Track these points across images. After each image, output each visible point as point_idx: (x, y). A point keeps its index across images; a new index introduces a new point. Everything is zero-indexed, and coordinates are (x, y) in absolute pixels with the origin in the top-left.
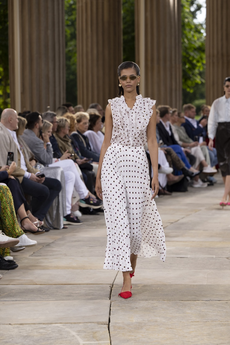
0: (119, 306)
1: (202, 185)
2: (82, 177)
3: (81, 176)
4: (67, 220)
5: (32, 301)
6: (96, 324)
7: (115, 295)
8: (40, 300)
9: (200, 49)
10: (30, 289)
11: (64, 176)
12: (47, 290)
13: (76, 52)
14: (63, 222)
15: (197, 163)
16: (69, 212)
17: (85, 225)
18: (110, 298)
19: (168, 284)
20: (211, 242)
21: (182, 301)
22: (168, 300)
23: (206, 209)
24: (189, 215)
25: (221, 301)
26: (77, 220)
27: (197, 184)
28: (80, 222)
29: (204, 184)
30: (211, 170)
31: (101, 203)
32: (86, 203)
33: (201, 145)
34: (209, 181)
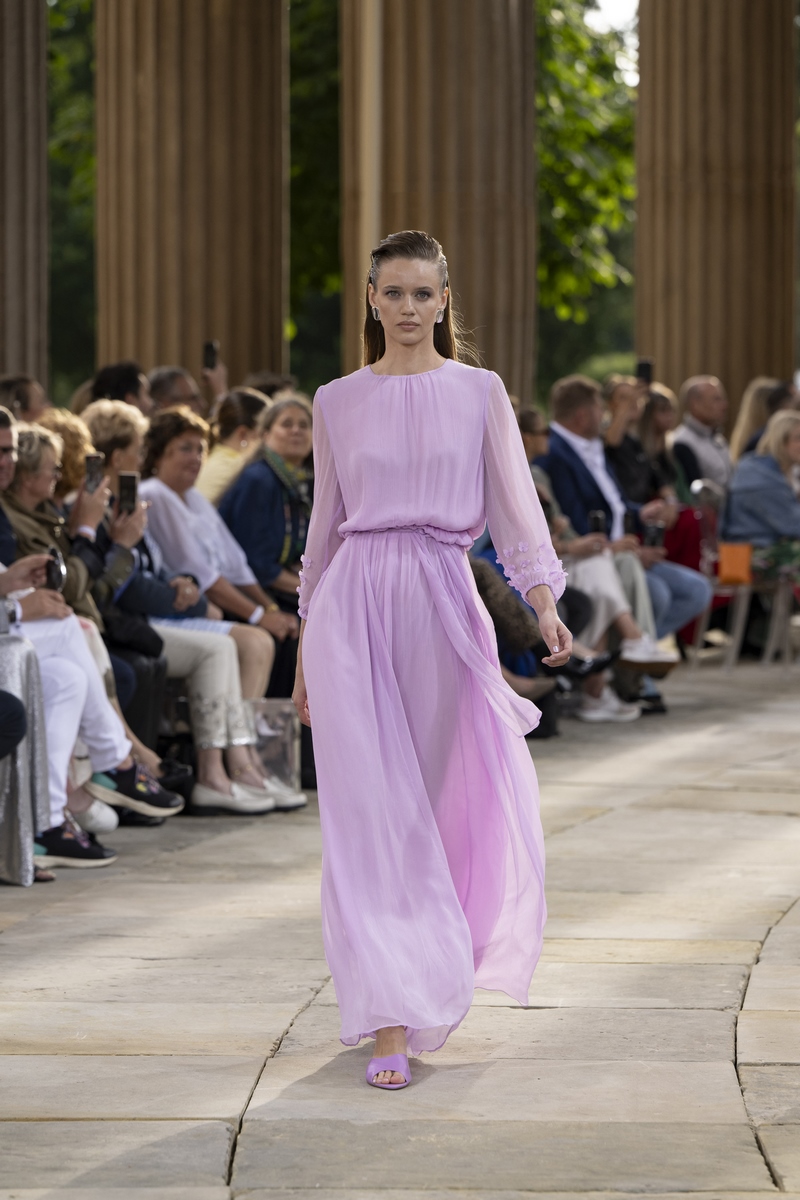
1: (620, 712)
2: (111, 676)
3: (106, 678)
4: (50, 852)
7: (248, 1167)
9: (615, 141)
11: (38, 676)
14: (33, 858)
15: (600, 625)
16: (57, 820)
17: (126, 870)
18: (227, 1177)
19: (474, 1119)
20: (655, 940)
21: (530, 1190)
22: (470, 1189)
23: (634, 805)
24: (563, 829)
25: (691, 1194)
26: (91, 847)
27: (595, 708)
28: (106, 854)
29: (627, 707)
30: (655, 653)
31: (174, 798)
32: (120, 789)
33: (615, 551)
34: (648, 698)
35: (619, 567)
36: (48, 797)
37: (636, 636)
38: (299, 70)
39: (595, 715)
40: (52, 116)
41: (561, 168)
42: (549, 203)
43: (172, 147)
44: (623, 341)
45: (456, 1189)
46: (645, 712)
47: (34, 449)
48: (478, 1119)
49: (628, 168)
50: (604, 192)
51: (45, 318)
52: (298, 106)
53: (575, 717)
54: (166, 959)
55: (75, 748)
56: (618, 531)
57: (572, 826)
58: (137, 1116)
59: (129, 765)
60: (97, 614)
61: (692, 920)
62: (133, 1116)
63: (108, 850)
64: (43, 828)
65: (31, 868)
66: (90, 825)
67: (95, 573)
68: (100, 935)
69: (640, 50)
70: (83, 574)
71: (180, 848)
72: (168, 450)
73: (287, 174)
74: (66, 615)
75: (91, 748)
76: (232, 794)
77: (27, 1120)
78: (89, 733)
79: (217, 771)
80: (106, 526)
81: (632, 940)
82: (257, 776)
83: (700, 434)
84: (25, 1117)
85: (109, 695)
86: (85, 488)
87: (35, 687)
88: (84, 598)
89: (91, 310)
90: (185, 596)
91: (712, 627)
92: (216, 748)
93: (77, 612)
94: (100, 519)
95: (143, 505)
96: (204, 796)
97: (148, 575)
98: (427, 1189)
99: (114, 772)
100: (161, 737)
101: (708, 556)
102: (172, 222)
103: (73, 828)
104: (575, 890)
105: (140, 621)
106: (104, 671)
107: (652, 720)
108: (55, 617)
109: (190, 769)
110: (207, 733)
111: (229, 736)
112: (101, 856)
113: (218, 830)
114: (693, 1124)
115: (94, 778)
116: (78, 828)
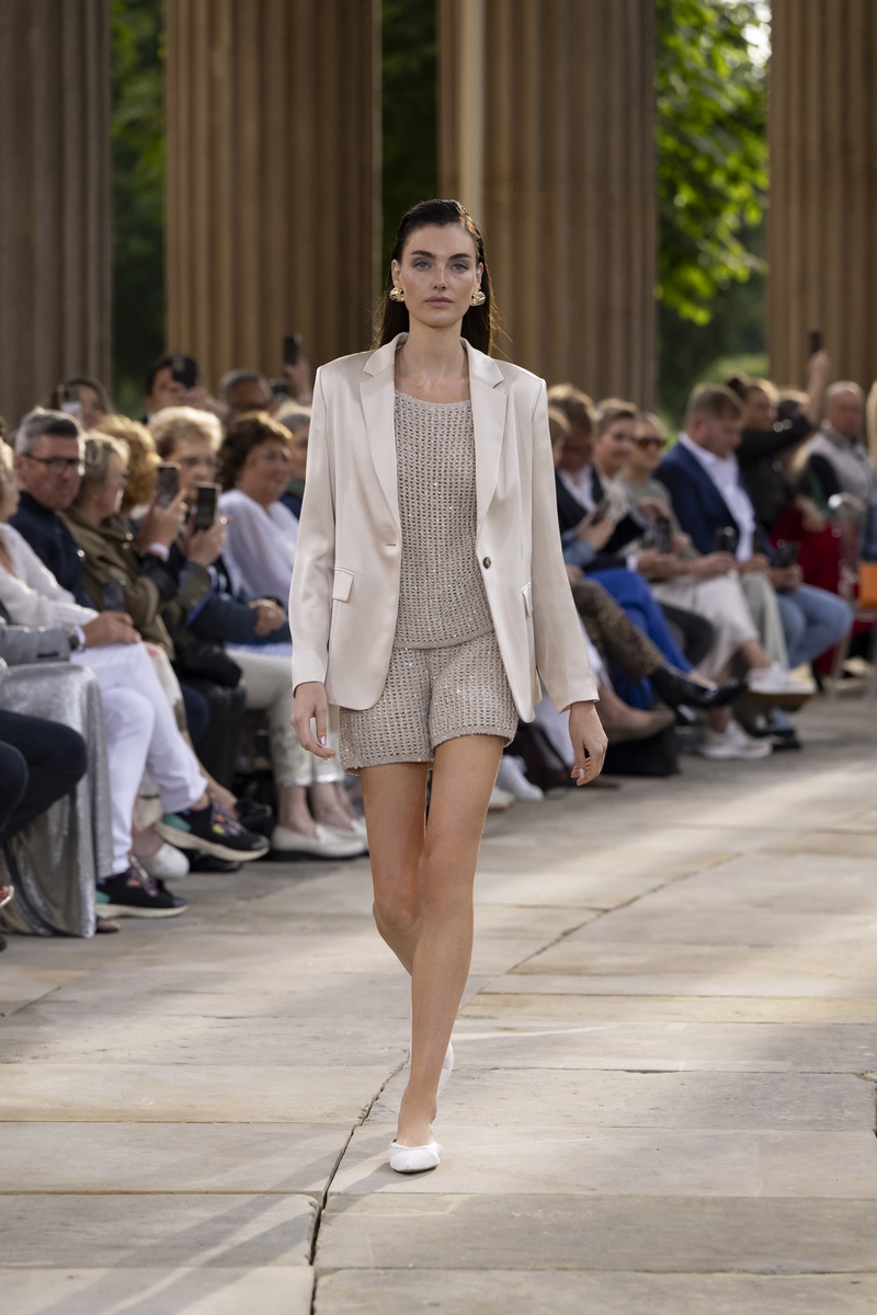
1: (748, 748)
2: (182, 708)
3: (176, 709)
4: (114, 901)
7: (335, 1245)
11: (101, 707)
13: (158, 135)
14: (95, 907)
15: (722, 655)
16: (121, 866)
17: (197, 920)
18: (309, 1256)
19: (586, 1193)
20: (787, 998)
21: (648, 1271)
22: (580, 1269)
23: (765, 850)
24: (685, 876)
25: (827, 1276)
26: (157, 895)
27: (720, 744)
28: (176, 903)
29: (755, 743)
30: (787, 683)
31: (257, 840)
32: (194, 831)
33: (742, 570)
34: (779, 733)
35: (746, 590)
36: (112, 841)
37: (765, 665)
38: (391, 45)
39: (721, 751)
40: (117, 95)
41: (685, 153)
42: (672, 190)
43: (250, 129)
44: (753, 342)
45: (565, 1269)
46: (776, 748)
47: (99, 459)
48: (590, 1193)
49: (760, 151)
50: (734, 178)
51: (108, 316)
52: (391, 85)
53: (697, 754)
54: (242, 1018)
55: (142, 785)
56: (745, 551)
57: (695, 873)
58: (210, 1190)
59: (205, 804)
60: (168, 640)
61: (829, 976)
62: (205, 1190)
63: (178, 899)
64: (104, 874)
65: (92, 918)
66: (158, 871)
67: (166, 595)
68: (169, 991)
69: (772, 24)
70: (154, 596)
71: (259, 897)
72: (250, 458)
73: (377, 161)
74: (134, 642)
75: (162, 788)
76: (316, 837)
77: (87, 1193)
78: (157, 770)
79: (299, 811)
80: (180, 544)
81: (761, 997)
82: (345, 818)
83: (838, 445)
84: (85, 1189)
85: (180, 728)
86: (157, 501)
87: (98, 719)
88: (154, 621)
89: (160, 308)
90: (267, 620)
91: (852, 654)
92: (300, 787)
93: (146, 638)
94: (173, 536)
95: (223, 520)
96: (286, 839)
97: (225, 597)
98: (533, 1270)
99: (187, 813)
100: (239, 775)
101: (848, 577)
102: (250, 212)
103: (139, 874)
104: (699, 943)
105: (217, 650)
106: (173, 702)
107: (784, 758)
108: (123, 642)
109: (269, 810)
110: (289, 769)
111: (314, 772)
112: (170, 905)
113: (301, 877)
114: (830, 1199)
115: (165, 818)
116: (144, 875)
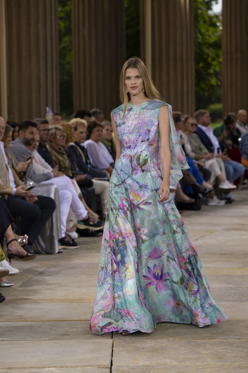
0: (123, 346)
1: (219, 203)
2: (81, 195)
4: (62, 244)
5: (22, 340)
6: (96, 367)
8: (32, 340)
9: (217, 45)
10: (19, 327)
12: (40, 328)
13: (71, 50)
16: (63, 235)
17: (83, 249)
20: (230, 268)
21: (196, 339)
23: (223, 229)
25: (240, 340)
26: (73, 243)
28: (77, 245)
29: (221, 201)
30: (229, 186)
36: (61, 229)
37: (224, 181)
41: (201, 53)
42: (198, 63)
44: (219, 101)
46: (226, 203)
52: (128, 37)
53: (206, 204)
57: (206, 236)
65: (57, 249)
72: (93, 131)
81: (224, 268)
83: (241, 125)
99: (83, 220)
103: (68, 238)
106: (79, 194)
107: (228, 205)
114: (241, 320)
